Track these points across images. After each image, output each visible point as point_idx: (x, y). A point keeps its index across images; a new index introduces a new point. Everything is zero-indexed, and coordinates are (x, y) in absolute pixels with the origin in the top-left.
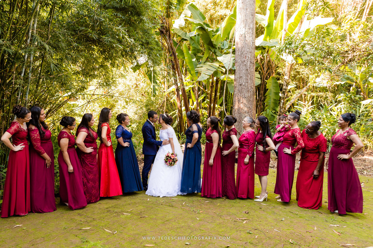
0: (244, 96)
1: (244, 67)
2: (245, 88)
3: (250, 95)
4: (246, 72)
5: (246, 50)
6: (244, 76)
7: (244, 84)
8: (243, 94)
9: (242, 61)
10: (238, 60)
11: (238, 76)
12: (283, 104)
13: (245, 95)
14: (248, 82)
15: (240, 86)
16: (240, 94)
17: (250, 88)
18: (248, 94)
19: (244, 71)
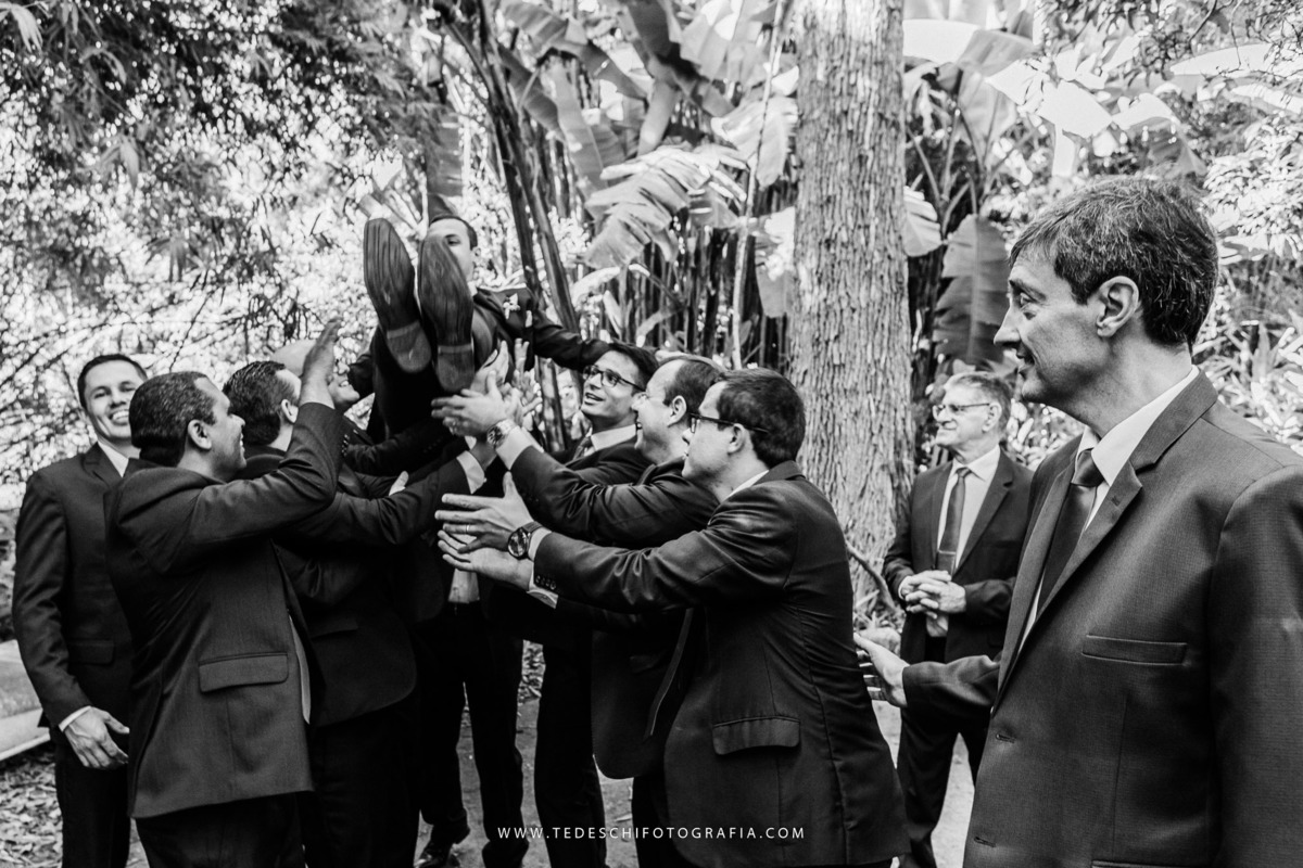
0: (844, 304)
1: (845, 145)
2: (850, 256)
3: (878, 296)
4: (856, 170)
5: (853, 51)
6: (845, 193)
7: (844, 236)
8: (842, 292)
9: (832, 114)
10: (812, 111)
11: (813, 199)
13: (854, 296)
14: (867, 227)
15: (823, 251)
17: (877, 259)
18: (868, 288)
19: (843, 168)
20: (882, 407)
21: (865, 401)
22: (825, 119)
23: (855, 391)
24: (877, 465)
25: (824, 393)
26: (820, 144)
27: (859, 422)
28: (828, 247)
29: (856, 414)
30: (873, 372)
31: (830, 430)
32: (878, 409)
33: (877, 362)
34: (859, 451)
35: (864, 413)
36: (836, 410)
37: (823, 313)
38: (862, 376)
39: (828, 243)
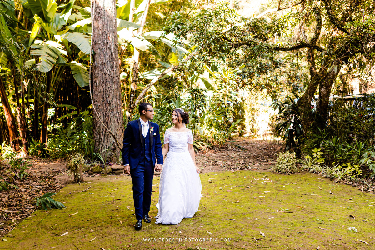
0: (110, 89)
1: (108, 51)
3: (117, 87)
4: (111, 57)
5: (108, 28)
6: (109, 62)
7: (109, 73)
8: (109, 86)
9: (104, 43)
10: (99, 41)
11: (100, 63)
12: (133, 98)
13: (112, 87)
14: (114, 71)
15: (104, 76)
16: (105, 86)
18: (115, 85)
19: (107, 56)
20: (119, 113)
21: (116, 112)
22: (102, 44)
23: (113, 110)
24: (119, 127)
25: (106, 110)
26: (101, 49)
27: (115, 117)
28: (105, 75)
29: (114, 115)
30: (117, 105)
31: (108, 119)
32: (118, 114)
33: (118, 103)
34: (115, 124)
35: (116, 115)
36: (109, 114)
37: (105, 91)
38: (115, 106)
39: (105, 74)
